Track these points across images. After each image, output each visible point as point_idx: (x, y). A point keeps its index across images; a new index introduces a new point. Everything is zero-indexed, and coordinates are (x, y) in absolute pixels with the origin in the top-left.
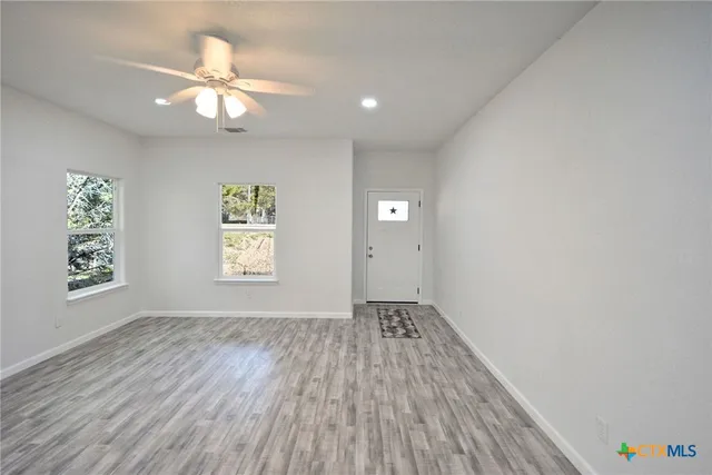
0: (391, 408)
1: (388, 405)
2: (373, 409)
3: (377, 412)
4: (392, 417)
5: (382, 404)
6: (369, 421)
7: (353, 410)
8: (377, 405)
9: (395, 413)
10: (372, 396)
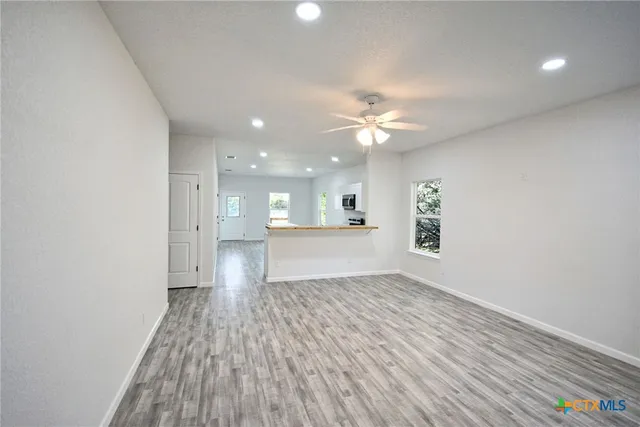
0: (260, 377)
1: (262, 379)
2: (275, 372)
3: (271, 371)
4: (258, 369)
5: (268, 379)
6: (276, 363)
7: (292, 369)
8: (273, 376)
9: (256, 373)
10: (279, 385)
